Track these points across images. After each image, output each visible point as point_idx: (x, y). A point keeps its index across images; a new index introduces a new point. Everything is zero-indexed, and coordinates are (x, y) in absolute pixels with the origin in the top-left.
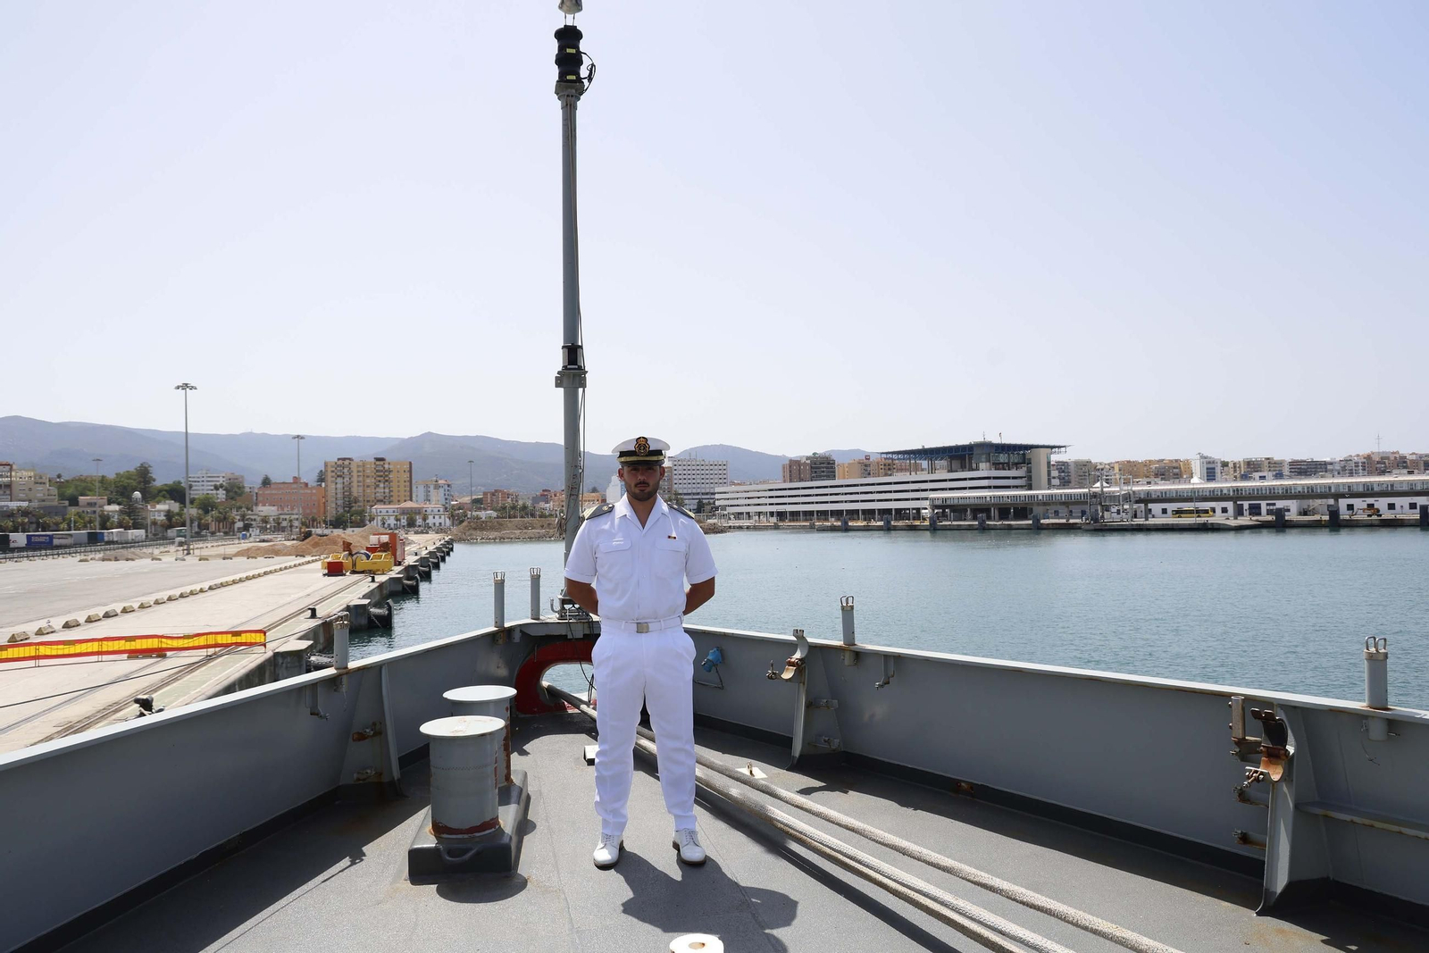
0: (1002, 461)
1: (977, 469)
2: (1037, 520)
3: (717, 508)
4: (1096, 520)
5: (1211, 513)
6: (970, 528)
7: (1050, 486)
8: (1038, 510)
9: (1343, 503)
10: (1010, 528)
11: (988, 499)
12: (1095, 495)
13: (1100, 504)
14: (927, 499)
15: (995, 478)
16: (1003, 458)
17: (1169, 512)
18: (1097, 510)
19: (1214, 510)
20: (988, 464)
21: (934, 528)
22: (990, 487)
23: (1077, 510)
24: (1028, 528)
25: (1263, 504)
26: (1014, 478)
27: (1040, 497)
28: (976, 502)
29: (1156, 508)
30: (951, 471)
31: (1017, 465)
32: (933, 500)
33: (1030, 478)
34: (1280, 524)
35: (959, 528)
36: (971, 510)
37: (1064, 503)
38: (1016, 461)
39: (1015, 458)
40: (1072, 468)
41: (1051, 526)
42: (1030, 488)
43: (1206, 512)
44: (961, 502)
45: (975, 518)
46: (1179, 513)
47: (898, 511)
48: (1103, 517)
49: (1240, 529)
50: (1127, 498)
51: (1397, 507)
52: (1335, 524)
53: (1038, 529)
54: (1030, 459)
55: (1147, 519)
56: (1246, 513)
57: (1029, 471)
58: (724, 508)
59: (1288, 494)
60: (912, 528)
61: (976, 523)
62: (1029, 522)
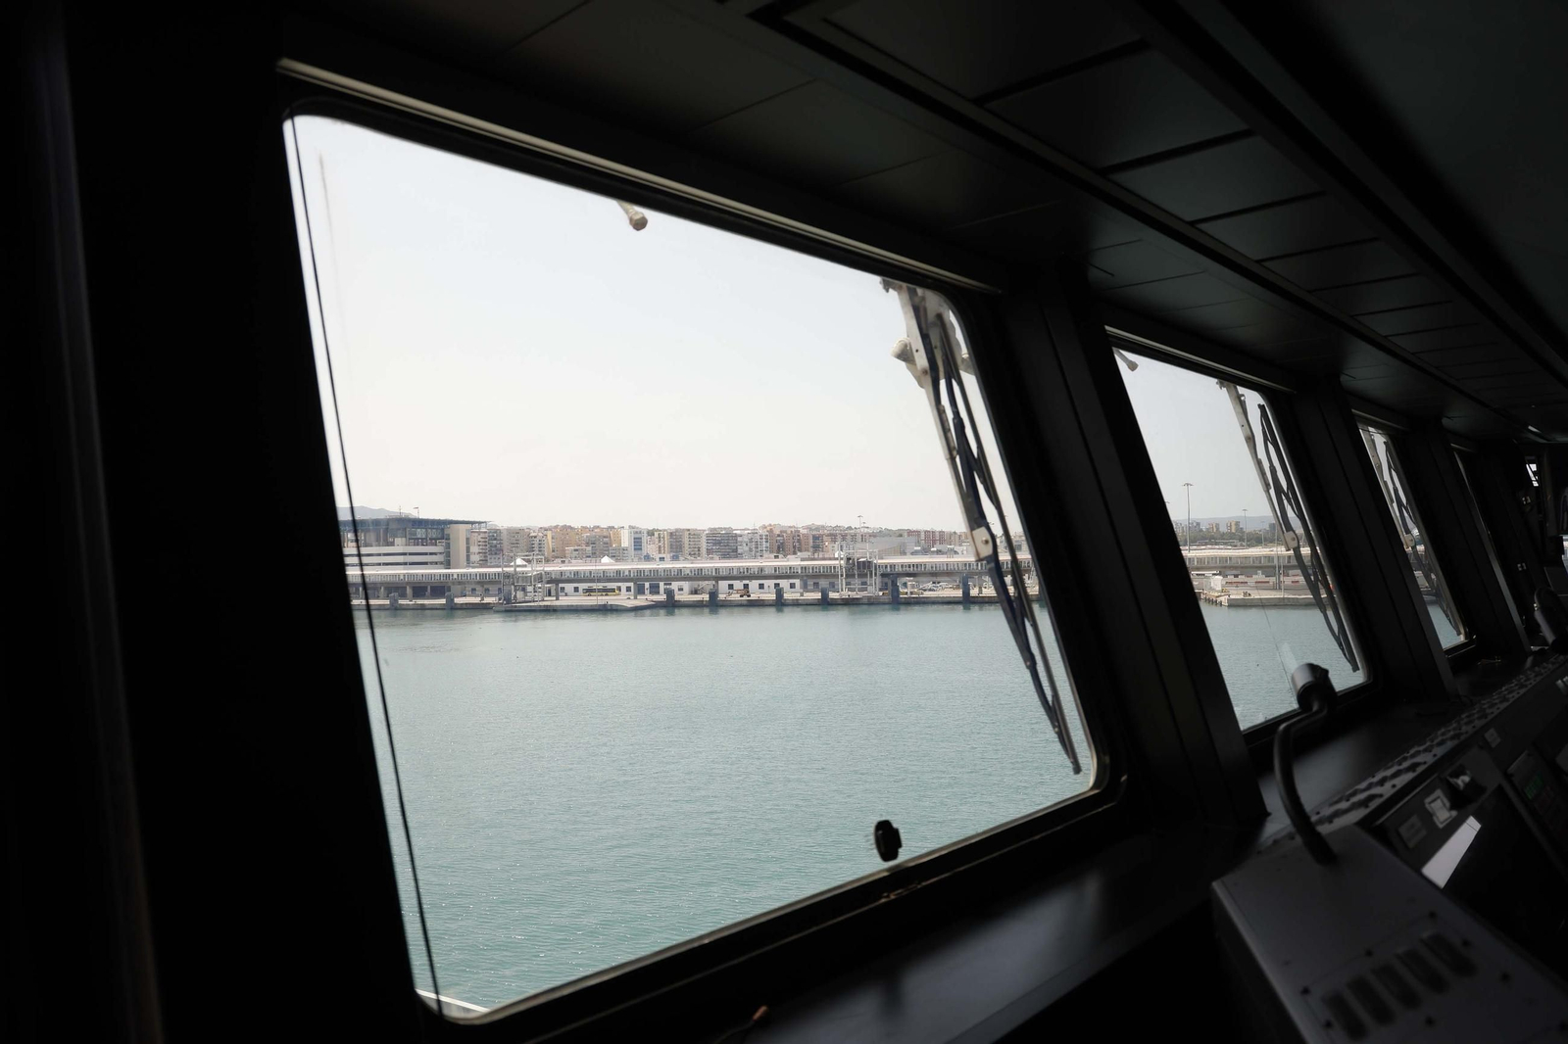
0: (419, 536)
1: (392, 544)
2: (450, 600)
4: (508, 600)
5: (617, 592)
6: (382, 608)
7: (469, 564)
8: (456, 589)
9: (723, 585)
10: (423, 608)
11: (402, 577)
12: (507, 576)
13: (513, 584)
15: (411, 554)
16: (420, 533)
17: (580, 590)
18: (510, 591)
19: (619, 589)
20: (404, 539)
22: (405, 564)
23: (493, 589)
24: (441, 608)
25: (662, 584)
26: (431, 554)
27: (455, 576)
28: (392, 580)
29: (569, 587)
30: (364, 545)
31: (433, 542)
33: (448, 554)
34: (671, 606)
36: (385, 588)
37: (479, 583)
38: (434, 536)
39: (433, 533)
41: (464, 606)
42: (448, 565)
43: (613, 590)
44: (373, 580)
45: (387, 597)
46: (589, 591)
48: (515, 596)
49: (636, 609)
50: (539, 578)
51: (766, 586)
52: (714, 605)
53: (452, 610)
54: (449, 535)
55: (557, 599)
56: (647, 592)
57: (448, 546)
59: (680, 576)
61: (387, 602)
62: (443, 601)
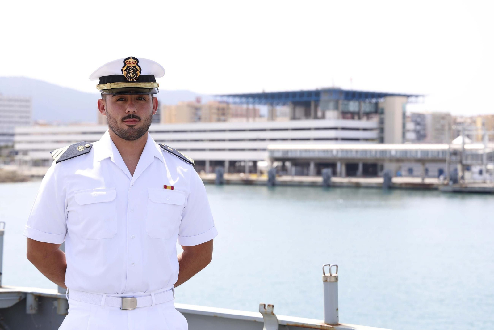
0: (351, 110)
1: (323, 117)
2: (388, 178)
3: (17, 153)
4: (455, 180)
6: (313, 185)
7: (404, 139)
8: (389, 167)
10: (358, 186)
11: (334, 153)
12: (455, 153)
13: (461, 162)
14: (264, 150)
15: (344, 129)
16: (353, 106)
18: (456, 170)
20: (336, 112)
21: (272, 184)
22: (336, 139)
23: (434, 168)
24: (378, 187)
26: (365, 130)
28: (322, 155)
30: (294, 118)
31: (368, 115)
32: (272, 151)
33: (382, 130)
35: (300, 185)
36: (316, 164)
37: (419, 160)
38: (367, 110)
39: (366, 106)
40: (429, 121)
41: (404, 186)
42: (381, 140)
44: (305, 155)
45: (319, 173)
47: (233, 163)
48: (463, 178)
50: (491, 156)
54: (383, 109)
57: (382, 122)
58: (25, 152)
60: (248, 183)
61: (320, 179)
62: (379, 180)
